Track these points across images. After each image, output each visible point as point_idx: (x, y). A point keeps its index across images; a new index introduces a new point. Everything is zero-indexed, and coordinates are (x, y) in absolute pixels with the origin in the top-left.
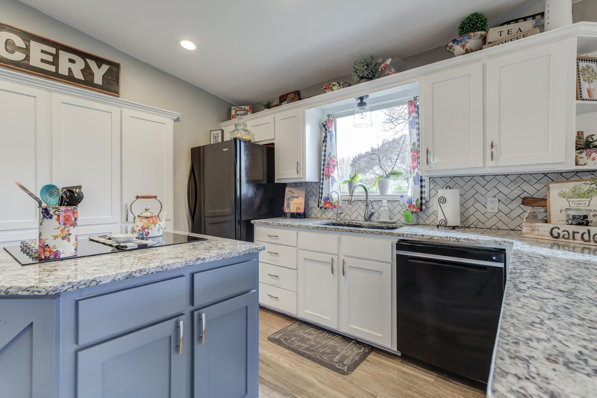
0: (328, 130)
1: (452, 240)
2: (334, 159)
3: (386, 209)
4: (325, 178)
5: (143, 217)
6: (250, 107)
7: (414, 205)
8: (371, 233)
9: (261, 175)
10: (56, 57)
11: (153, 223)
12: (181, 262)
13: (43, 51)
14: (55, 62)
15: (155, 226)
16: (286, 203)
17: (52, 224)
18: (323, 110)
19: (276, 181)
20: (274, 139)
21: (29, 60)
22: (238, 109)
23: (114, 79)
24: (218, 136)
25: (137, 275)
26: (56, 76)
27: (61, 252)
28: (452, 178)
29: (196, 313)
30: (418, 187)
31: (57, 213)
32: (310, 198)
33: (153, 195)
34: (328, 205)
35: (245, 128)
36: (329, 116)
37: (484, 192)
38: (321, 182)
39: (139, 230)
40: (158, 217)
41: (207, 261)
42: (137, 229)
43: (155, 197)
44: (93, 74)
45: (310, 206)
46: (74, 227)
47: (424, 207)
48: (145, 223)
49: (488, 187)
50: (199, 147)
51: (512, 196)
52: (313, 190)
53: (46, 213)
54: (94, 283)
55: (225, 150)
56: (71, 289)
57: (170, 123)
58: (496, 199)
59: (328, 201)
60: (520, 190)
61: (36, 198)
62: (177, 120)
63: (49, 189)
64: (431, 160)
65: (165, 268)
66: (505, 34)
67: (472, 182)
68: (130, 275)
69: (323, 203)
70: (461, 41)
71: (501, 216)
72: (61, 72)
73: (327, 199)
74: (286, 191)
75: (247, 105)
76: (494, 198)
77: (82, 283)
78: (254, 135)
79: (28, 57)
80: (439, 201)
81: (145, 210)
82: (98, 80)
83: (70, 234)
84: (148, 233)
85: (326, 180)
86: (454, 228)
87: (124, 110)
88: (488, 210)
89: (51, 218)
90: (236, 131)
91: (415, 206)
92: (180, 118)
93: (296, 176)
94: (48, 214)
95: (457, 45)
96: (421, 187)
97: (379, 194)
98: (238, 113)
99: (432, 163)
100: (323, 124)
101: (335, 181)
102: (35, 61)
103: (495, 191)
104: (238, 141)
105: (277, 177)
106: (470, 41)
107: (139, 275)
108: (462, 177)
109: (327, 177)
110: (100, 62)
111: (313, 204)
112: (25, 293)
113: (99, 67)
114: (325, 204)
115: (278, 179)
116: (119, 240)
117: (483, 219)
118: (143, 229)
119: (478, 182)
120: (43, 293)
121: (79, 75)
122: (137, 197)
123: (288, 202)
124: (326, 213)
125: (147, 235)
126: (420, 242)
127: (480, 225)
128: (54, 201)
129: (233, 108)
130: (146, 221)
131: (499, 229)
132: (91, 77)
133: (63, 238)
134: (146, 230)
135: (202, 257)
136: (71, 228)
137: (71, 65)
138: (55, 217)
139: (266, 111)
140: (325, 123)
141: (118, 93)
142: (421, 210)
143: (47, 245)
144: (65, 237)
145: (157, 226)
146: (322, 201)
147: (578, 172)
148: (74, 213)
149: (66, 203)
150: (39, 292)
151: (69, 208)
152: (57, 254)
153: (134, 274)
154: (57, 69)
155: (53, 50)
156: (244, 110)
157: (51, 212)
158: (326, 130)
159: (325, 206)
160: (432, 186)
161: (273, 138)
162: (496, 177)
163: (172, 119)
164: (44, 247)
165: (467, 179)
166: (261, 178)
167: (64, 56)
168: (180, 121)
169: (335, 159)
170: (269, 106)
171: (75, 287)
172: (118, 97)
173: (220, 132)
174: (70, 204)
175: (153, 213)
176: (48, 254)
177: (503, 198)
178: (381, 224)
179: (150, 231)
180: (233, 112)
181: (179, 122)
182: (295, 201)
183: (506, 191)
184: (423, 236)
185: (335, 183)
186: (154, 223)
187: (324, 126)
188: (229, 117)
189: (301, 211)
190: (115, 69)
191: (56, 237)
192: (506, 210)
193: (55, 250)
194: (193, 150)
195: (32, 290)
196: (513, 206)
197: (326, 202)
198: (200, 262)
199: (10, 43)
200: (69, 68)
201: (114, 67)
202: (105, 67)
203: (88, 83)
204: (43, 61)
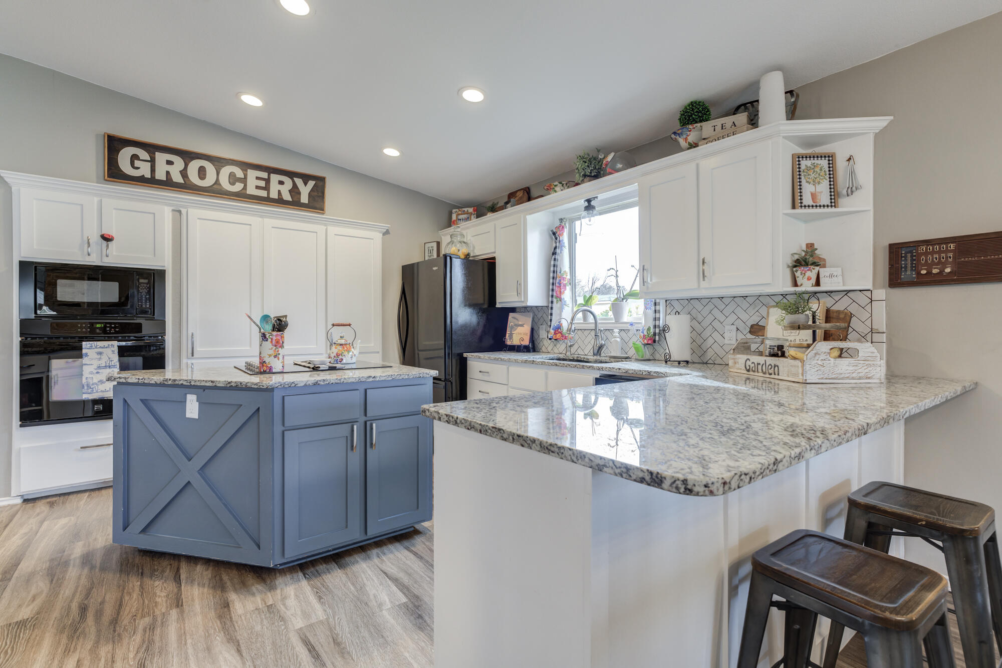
0: (558, 239)
2: (565, 276)
3: (617, 341)
4: (555, 300)
5: (338, 344)
6: (474, 209)
9: (481, 297)
10: (268, 181)
11: (346, 350)
12: (355, 378)
13: (257, 178)
14: (267, 188)
15: (348, 353)
16: (508, 332)
17: (268, 344)
18: (554, 213)
19: (498, 306)
20: (495, 252)
21: (246, 189)
22: (460, 212)
23: (320, 194)
24: (433, 250)
25: (322, 383)
26: (268, 200)
27: (273, 367)
28: (690, 300)
29: (368, 423)
30: (651, 312)
31: (271, 337)
32: (541, 327)
33: (348, 323)
34: (558, 336)
35: (462, 240)
36: (561, 220)
37: (722, 318)
38: (550, 306)
39: (335, 357)
40: (352, 345)
41: (378, 379)
42: (332, 356)
43: (349, 325)
44: (299, 193)
45: (541, 337)
46: (282, 349)
47: (658, 338)
48: (339, 350)
49: (727, 311)
50: (413, 265)
51: (751, 323)
52: (545, 315)
53: (264, 337)
54: (293, 385)
55: (435, 268)
56: (280, 387)
57: (378, 236)
58: (734, 328)
59: (559, 330)
60: (759, 317)
61: (257, 326)
62: (387, 233)
63: (265, 318)
64: (648, 281)
65: (342, 380)
66: (718, 128)
67: (710, 306)
68: (317, 382)
69: (553, 333)
70: (682, 134)
72: (271, 196)
73: (558, 329)
74: (510, 317)
75: (471, 207)
76: (733, 326)
77: (286, 384)
78: (474, 247)
79: (245, 188)
80: (663, 329)
81: (339, 338)
82: (304, 199)
83: (279, 354)
84: (342, 360)
85: (557, 303)
87: (330, 229)
88: (726, 342)
89: (267, 341)
90: (451, 243)
91: (646, 336)
92: (390, 230)
93: (516, 299)
94: (265, 337)
95: (680, 138)
96: (655, 311)
97: (614, 321)
98: (460, 217)
100: (552, 231)
101: (565, 305)
102: (250, 190)
103: (733, 318)
104: (448, 258)
105: (498, 300)
106: (691, 133)
107: (323, 384)
108: (699, 300)
109: (558, 299)
110: (306, 178)
111: (543, 334)
112: (256, 387)
113: (306, 184)
114: (555, 333)
115: (499, 303)
116: (315, 363)
117: (721, 353)
118: (338, 355)
119: (716, 305)
120: (265, 387)
121: (287, 197)
122: (333, 325)
123: (511, 331)
124: (558, 346)
125: (340, 362)
126: (623, 377)
127: (718, 361)
128: (269, 328)
129: (454, 211)
130: (340, 348)
132: (299, 196)
133: (275, 357)
134: (340, 357)
135: (373, 376)
136: (280, 349)
137: (280, 187)
138: (269, 340)
139: (490, 215)
140: (554, 231)
141: (323, 210)
142: (655, 341)
143: (265, 362)
144: (276, 355)
145: (351, 353)
146: (551, 330)
147: (816, 293)
148: (282, 337)
149: (276, 330)
150: (263, 386)
151: (279, 333)
152: (271, 368)
153: (319, 382)
154: (268, 194)
155: (264, 175)
156: (467, 213)
157: (267, 336)
158: (556, 239)
159: (556, 337)
160: (668, 311)
161: (493, 251)
162: (735, 299)
163: (380, 232)
164: (263, 363)
165: (705, 302)
166: (481, 301)
167: (275, 178)
168: (389, 233)
169: (567, 276)
170: (493, 209)
171: (282, 386)
172: (323, 214)
173: (435, 245)
174: (279, 330)
175: (347, 341)
176: (265, 368)
177: (741, 326)
179: (343, 358)
180: (454, 217)
181: (389, 235)
182: (520, 329)
183: (744, 316)
184: (620, 369)
185: (566, 308)
186: (348, 351)
187: (554, 234)
188: (450, 223)
189: (526, 342)
190: (320, 184)
191: (270, 356)
193: (269, 366)
194: (404, 268)
195: (259, 384)
197: (557, 332)
198: (371, 379)
199: (232, 176)
200: (279, 191)
201: (320, 181)
202: (311, 184)
203: (295, 203)
204: (257, 187)
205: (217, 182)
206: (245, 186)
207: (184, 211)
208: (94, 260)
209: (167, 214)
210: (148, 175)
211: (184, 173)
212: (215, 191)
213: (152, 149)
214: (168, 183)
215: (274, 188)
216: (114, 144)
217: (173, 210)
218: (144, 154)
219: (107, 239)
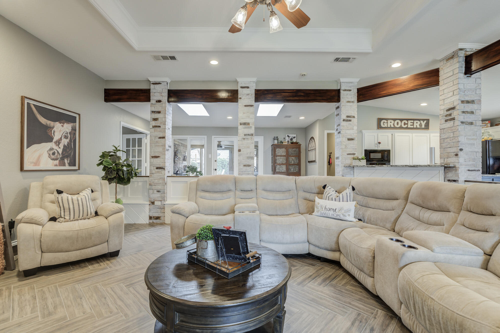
6: (489, 122)
10: (413, 123)
13: (411, 123)
14: (413, 125)
23: (428, 124)
26: (413, 128)
44: (422, 125)
72: (414, 127)
79: (408, 126)
82: (423, 127)
87: (431, 134)
102: (409, 126)
110: (423, 120)
113: (424, 122)
137: (417, 124)
155: (412, 121)
156: (486, 123)
167: (415, 122)
172: (429, 130)
199: (405, 123)
200: (416, 125)
201: (428, 120)
202: (425, 121)
203: (420, 128)
204: (411, 125)
205: (401, 125)
206: (408, 125)
207: (394, 134)
208: (376, 148)
209: (390, 135)
210: (386, 126)
211: (394, 125)
212: (401, 128)
213: (387, 119)
214: (390, 128)
215: (415, 124)
216: (380, 120)
217: (391, 134)
218: (386, 121)
219: (379, 143)
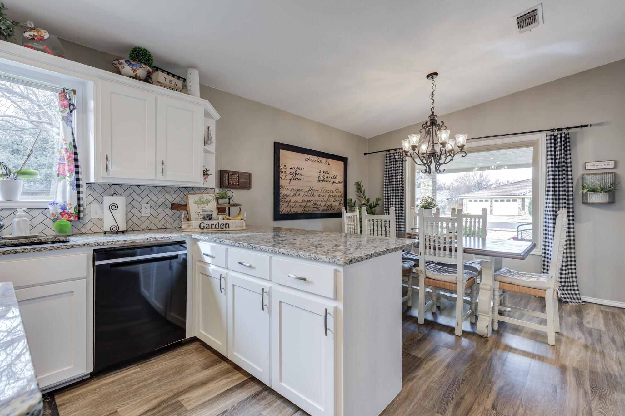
1: (152, 240)
7: (71, 213)
8: (56, 249)
28: (111, 185)
30: (75, 192)
37: (139, 199)
47: (82, 215)
49: (143, 195)
51: (159, 203)
58: (149, 205)
60: (164, 199)
64: (110, 167)
66: (168, 81)
67: (130, 191)
70: (133, 65)
71: (152, 219)
76: (147, 204)
80: (110, 207)
86: (123, 232)
88: (143, 215)
91: (73, 214)
95: (128, 65)
96: (79, 192)
99: (110, 170)
103: (147, 199)
106: (140, 69)
108: (120, 186)
117: (138, 222)
119: (135, 190)
127: (137, 228)
131: (151, 229)
142: (79, 218)
147: (193, 188)
160: (90, 192)
162: (148, 187)
165: (125, 188)
177: (153, 204)
178: (19, 241)
183: (155, 199)
192: (156, 214)
196: (160, 210)
